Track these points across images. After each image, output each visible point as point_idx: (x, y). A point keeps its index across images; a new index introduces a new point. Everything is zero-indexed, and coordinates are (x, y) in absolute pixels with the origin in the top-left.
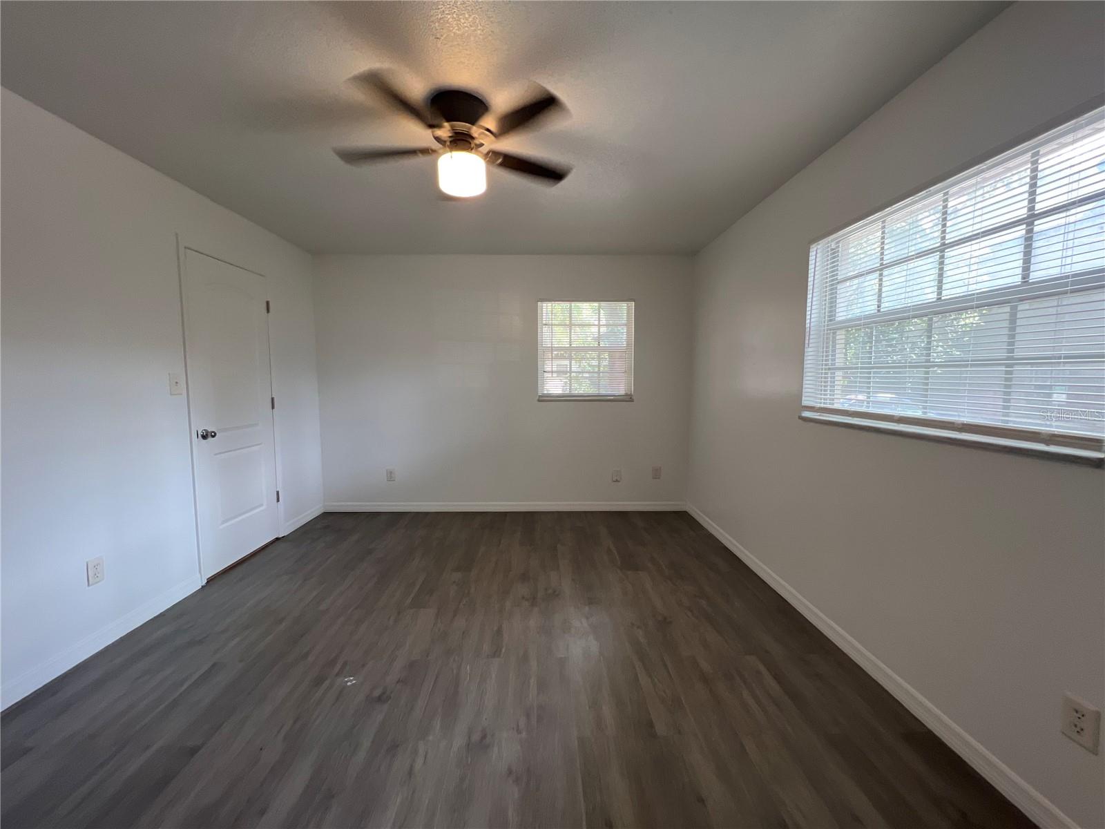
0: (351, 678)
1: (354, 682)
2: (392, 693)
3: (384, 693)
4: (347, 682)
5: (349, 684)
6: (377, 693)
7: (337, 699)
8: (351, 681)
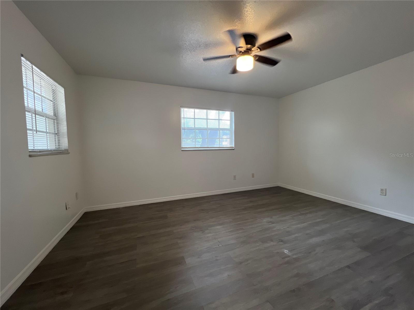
0: (285, 252)
1: (285, 250)
2: (277, 240)
3: (280, 242)
4: (287, 252)
5: (287, 251)
6: (281, 243)
7: (294, 250)
8: (286, 251)
